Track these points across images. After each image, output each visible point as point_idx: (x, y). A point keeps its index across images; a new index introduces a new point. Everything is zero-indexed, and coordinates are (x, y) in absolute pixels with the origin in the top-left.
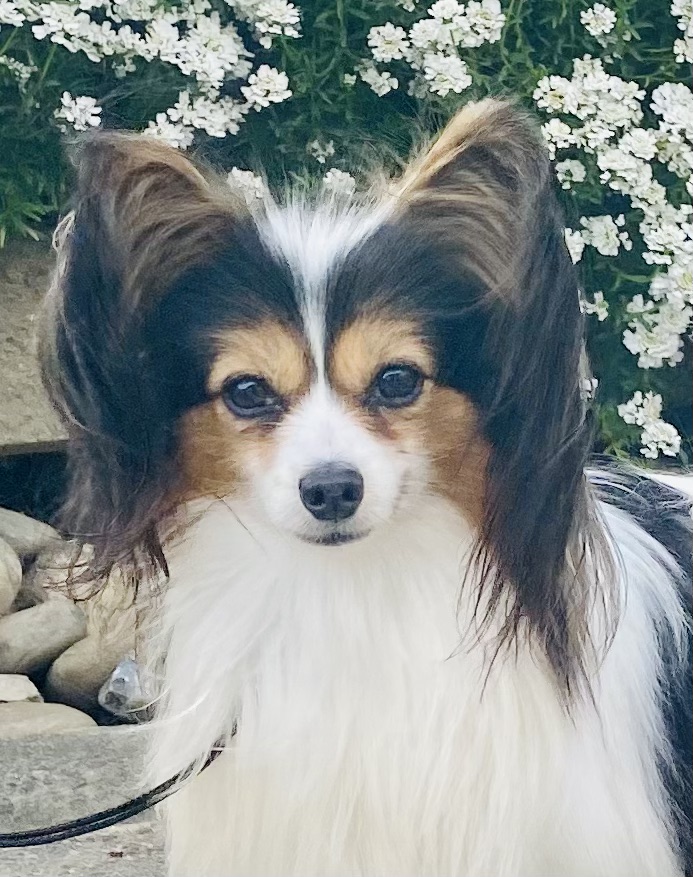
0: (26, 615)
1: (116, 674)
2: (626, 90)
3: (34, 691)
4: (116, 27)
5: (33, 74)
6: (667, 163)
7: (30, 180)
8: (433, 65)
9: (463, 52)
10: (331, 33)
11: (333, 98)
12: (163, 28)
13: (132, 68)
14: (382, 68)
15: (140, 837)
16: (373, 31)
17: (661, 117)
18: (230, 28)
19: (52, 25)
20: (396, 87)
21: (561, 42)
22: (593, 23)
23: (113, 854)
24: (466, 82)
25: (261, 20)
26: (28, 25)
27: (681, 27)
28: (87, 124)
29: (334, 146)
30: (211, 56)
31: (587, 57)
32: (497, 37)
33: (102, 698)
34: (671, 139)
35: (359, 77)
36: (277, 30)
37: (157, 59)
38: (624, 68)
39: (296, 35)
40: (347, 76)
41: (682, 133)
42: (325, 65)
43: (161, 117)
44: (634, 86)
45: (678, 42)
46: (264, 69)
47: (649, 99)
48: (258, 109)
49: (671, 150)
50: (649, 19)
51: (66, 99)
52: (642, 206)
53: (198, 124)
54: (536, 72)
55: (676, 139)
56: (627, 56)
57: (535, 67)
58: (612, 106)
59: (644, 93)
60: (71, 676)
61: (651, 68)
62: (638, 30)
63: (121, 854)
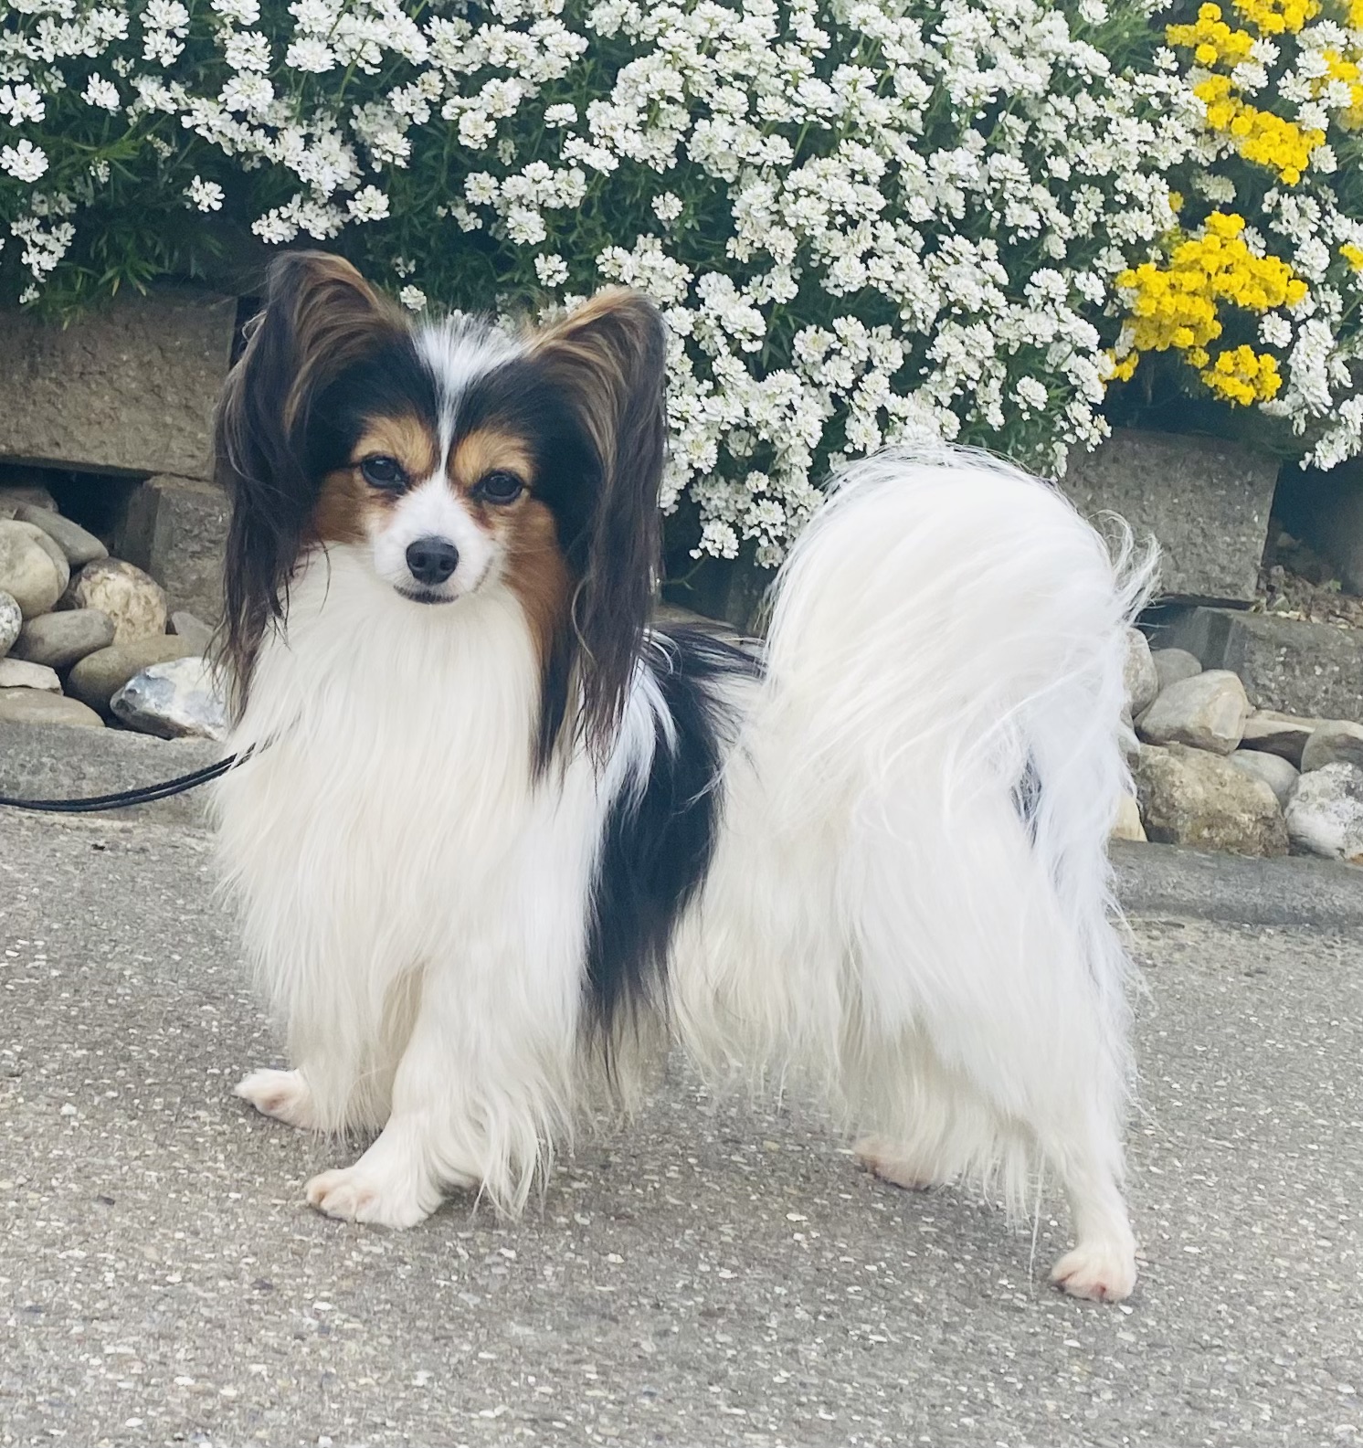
0: (64, 617)
1: (130, 684)
2: (677, 272)
3: (57, 683)
4: (252, 128)
5: (172, 154)
6: (699, 342)
7: (149, 243)
8: (517, 216)
9: (544, 210)
10: (433, 168)
11: (423, 225)
12: (292, 138)
13: (257, 165)
14: (471, 207)
15: (122, 835)
16: (471, 176)
17: (702, 301)
18: (349, 147)
19: (199, 118)
20: (480, 227)
21: (630, 218)
22: (662, 208)
23: (96, 847)
24: (542, 236)
25: (377, 147)
26: (179, 113)
27: (737, 227)
28: (209, 206)
29: (416, 266)
30: (328, 169)
31: (650, 235)
32: (577, 204)
33: (113, 702)
34: (707, 322)
35: (450, 211)
36: (388, 158)
37: (281, 162)
38: (680, 252)
39: (404, 165)
40: (440, 208)
41: (718, 318)
42: (424, 194)
43: (273, 213)
44: (685, 268)
45: (732, 240)
46: (370, 189)
47: (695, 283)
48: (358, 222)
49: (705, 330)
50: (711, 213)
51: (197, 181)
52: (670, 373)
53: (303, 224)
54: (602, 240)
55: (711, 322)
56: (685, 242)
57: (603, 234)
58: (662, 282)
59: (692, 276)
60: (90, 677)
61: (704, 256)
62: (699, 221)
63: (102, 848)
